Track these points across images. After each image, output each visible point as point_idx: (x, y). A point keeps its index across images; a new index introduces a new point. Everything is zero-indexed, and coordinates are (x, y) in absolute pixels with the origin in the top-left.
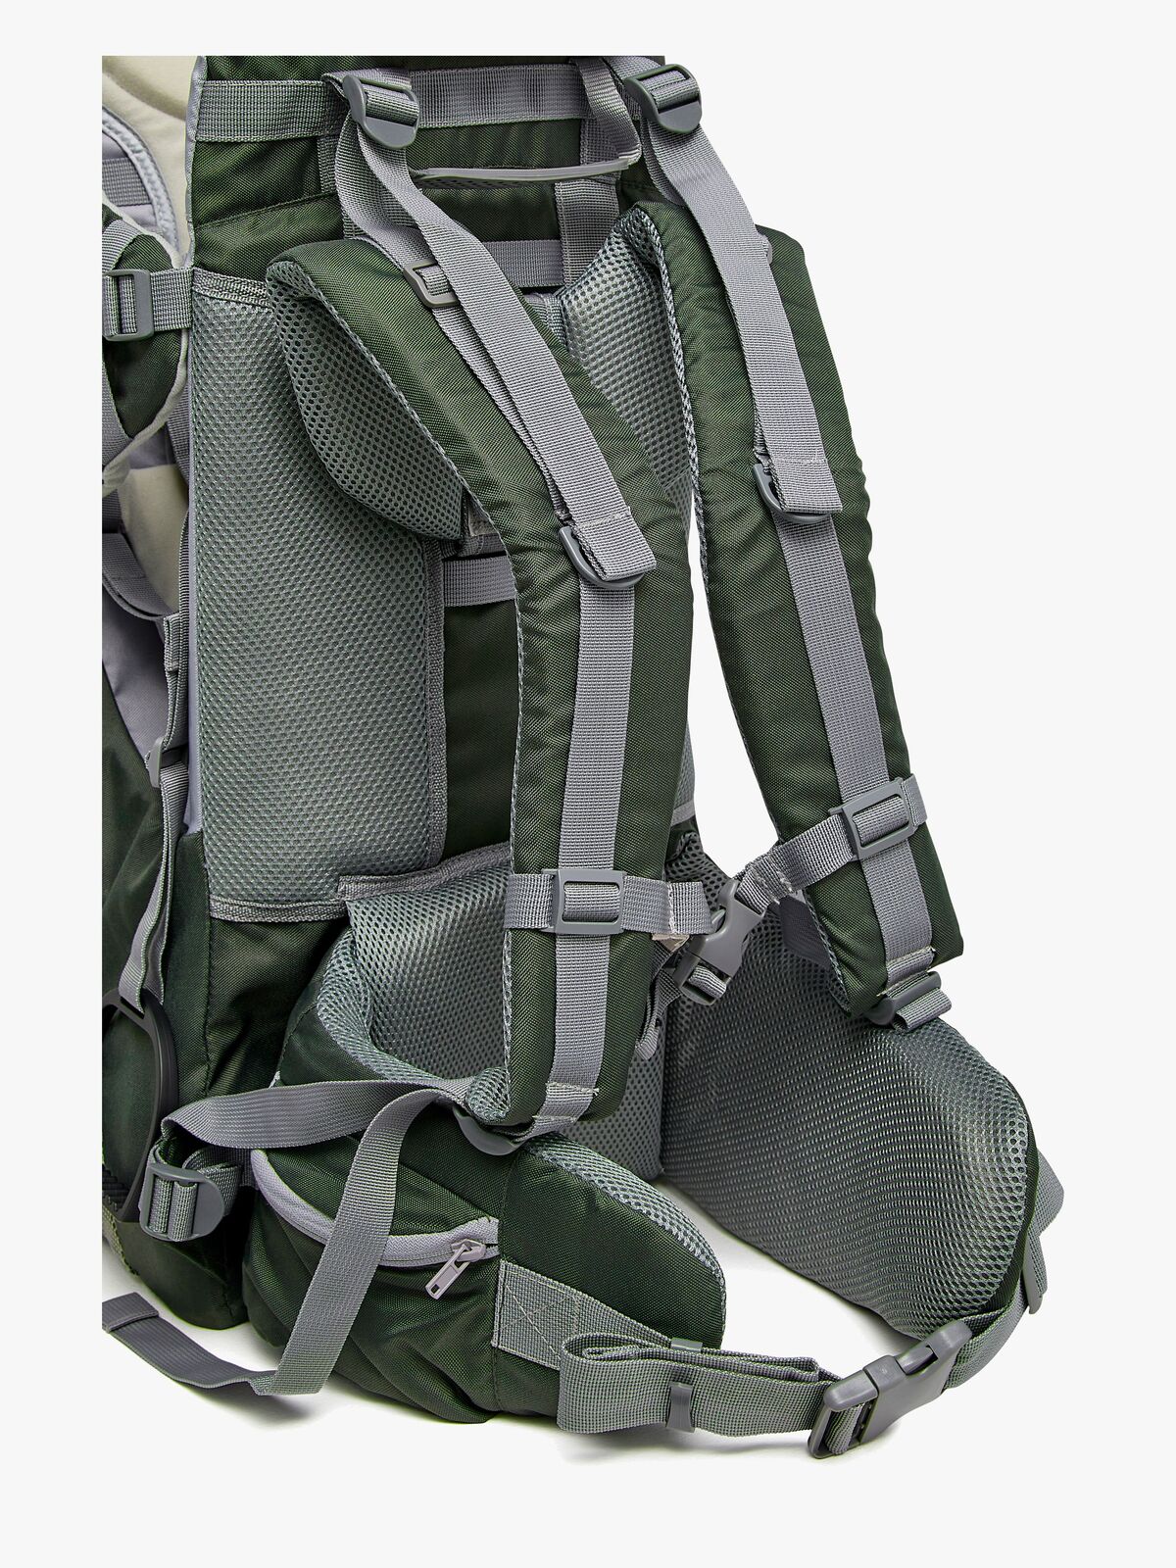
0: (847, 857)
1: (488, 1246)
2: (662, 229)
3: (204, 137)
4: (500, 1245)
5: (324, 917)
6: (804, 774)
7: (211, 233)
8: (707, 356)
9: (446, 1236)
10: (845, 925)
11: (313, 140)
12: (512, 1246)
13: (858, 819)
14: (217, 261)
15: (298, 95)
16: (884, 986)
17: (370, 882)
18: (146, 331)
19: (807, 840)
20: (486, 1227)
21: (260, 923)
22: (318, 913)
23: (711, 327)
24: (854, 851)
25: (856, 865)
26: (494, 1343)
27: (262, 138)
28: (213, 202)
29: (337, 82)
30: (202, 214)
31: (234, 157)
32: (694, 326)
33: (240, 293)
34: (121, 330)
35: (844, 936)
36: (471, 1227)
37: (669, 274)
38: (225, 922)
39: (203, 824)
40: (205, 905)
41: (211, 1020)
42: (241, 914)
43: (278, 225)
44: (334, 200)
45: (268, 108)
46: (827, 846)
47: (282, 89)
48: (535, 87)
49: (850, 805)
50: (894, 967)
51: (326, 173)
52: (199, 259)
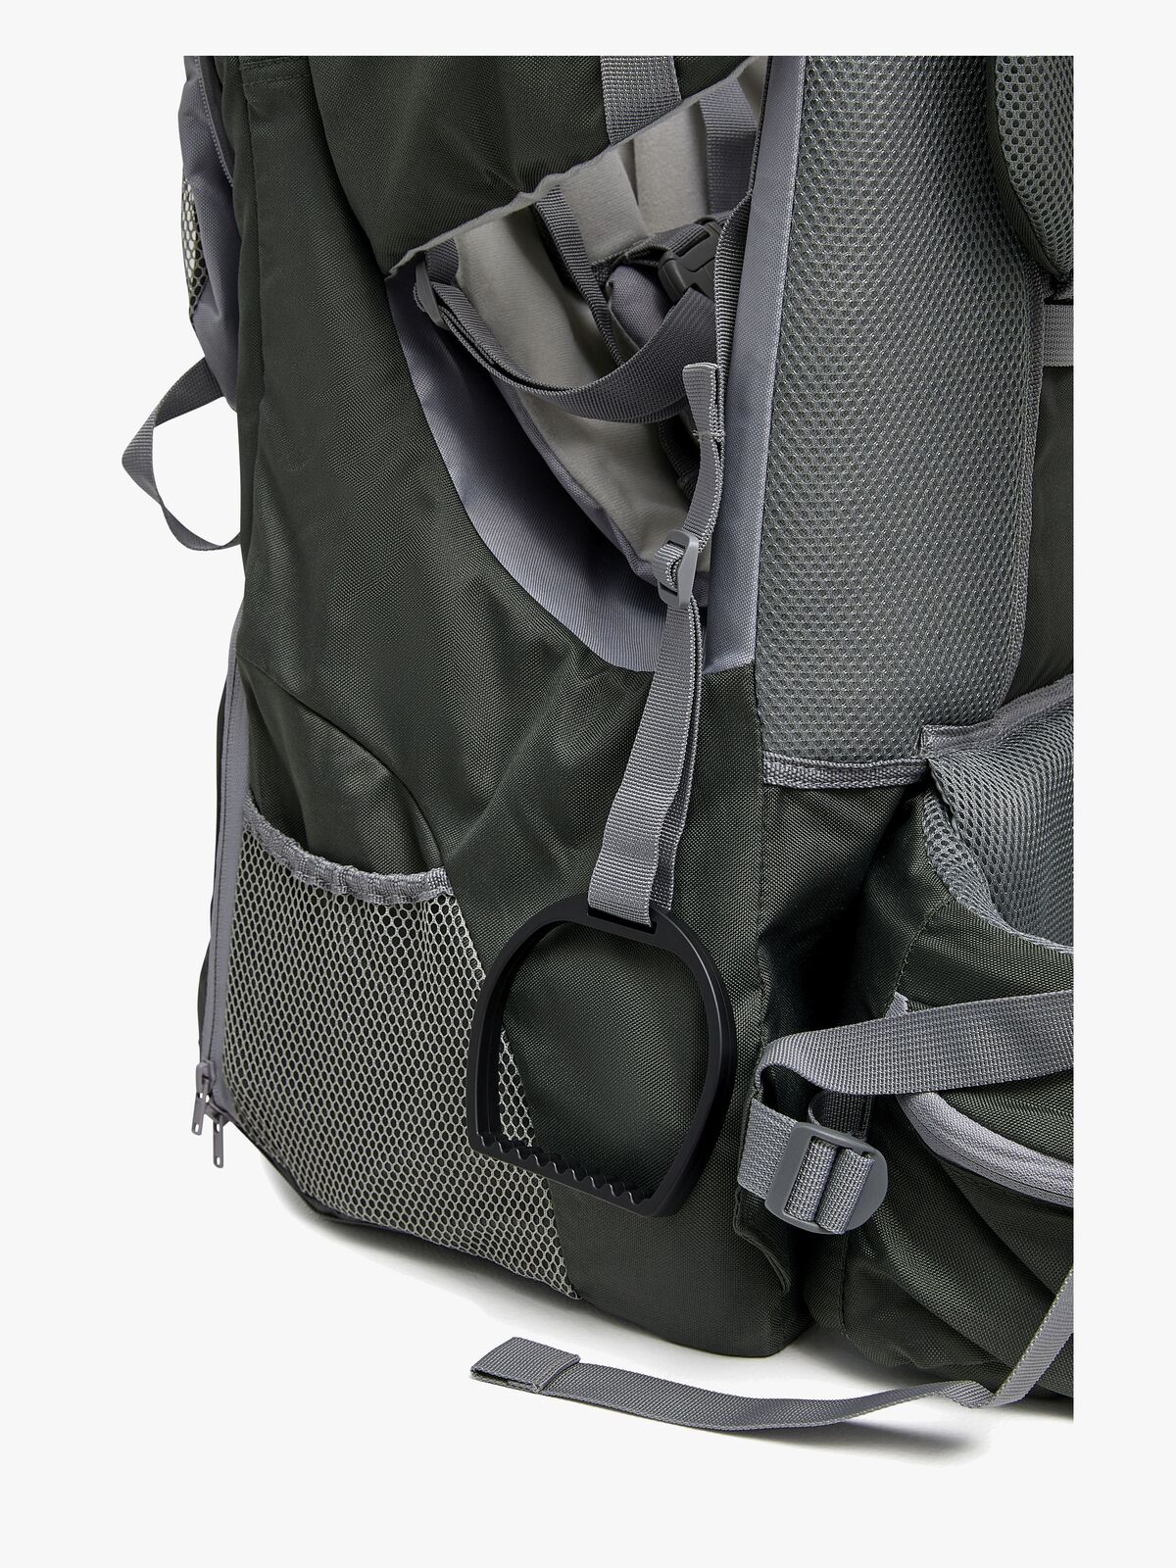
5: (900, 780)
21: (823, 789)
22: (897, 775)
38: (785, 790)
39: (758, 653)
40: (757, 768)
41: (762, 926)
42: (808, 777)
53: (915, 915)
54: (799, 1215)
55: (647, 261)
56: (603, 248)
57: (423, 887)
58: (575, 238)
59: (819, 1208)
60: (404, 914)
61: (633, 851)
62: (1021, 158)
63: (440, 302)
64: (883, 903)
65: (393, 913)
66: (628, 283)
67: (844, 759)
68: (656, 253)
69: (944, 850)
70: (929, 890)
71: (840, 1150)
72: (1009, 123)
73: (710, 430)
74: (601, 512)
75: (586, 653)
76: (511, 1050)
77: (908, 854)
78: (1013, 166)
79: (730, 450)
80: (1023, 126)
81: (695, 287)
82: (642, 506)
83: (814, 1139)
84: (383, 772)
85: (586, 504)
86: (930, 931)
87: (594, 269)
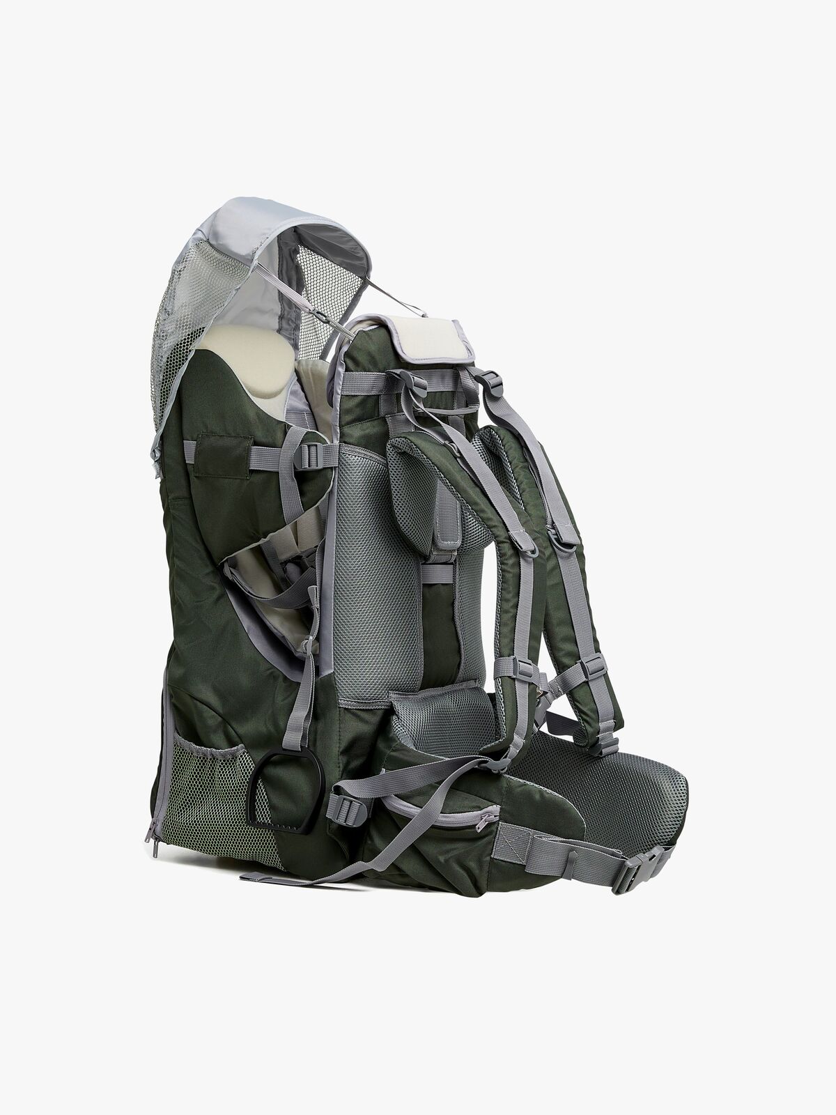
0: (584, 679)
1: (495, 816)
2: (502, 438)
3: (345, 393)
4: (500, 816)
5: (383, 707)
6: (568, 647)
7: (346, 430)
8: (528, 490)
9: (479, 812)
10: (586, 705)
11: (379, 396)
12: (504, 817)
13: (588, 664)
14: (351, 441)
15: (378, 377)
16: (598, 733)
17: (400, 694)
18: (320, 467)
19: (568, 672)
20: (496, 809)
21: (358, 709)
22: (383, 706)
23: (527, 479)
24: (587, 677)
25: (587, 683)
26: (492, 856)
27: (365, 394)
28: (348, 418)
29: (396, 374)
30: (343, 423)
31: (357, 400)
32: (521, 478)
33: (359, 453)
34: (309, 466)
35: (585, 709)
36: (490, 808)
37: (507, 456)
38: (345, 709)
39: (335, 669)
40: (336, 703)
41: (341, 750)
42: (352, 705)
43: (369, 428)
44: (384, 419)
45: (367, 382)
46: (575, 675)
47: (372, 376)
48: (443, 377)
49: (584, 660)
50: (602, 725)
51: (383, 409)
52: (343, 440)
53: (390, 747)
54: (341, 821)
55: (297, 560)
56: (283, 557)
57: (238, 750)
58: (275, 555)
59: (346, 819)
60: (231, 761)
61: (296, 729)
62: (403, 523)
63: (232, 573)
64: (381, 745)
65: (228, 761)
66: (291, 568)
67: (363, 699)
68: (299, 557)
69: (399, 729)
70: (395, 741)
71: (351, 802)
72: (398, 514)
73: (316, 604)
74: (284, 637)
75: (285, 678)
76: (266, 794)
77: (389, 732)
78: (401, 525)
79: (321, 610)
80: (402, 515)
81: (312, 567)
82: (297, 636)
83: (344, 799)
84: (220, 719)
85: (278, 635)
86: (394, 751)
87: (281, 564)
